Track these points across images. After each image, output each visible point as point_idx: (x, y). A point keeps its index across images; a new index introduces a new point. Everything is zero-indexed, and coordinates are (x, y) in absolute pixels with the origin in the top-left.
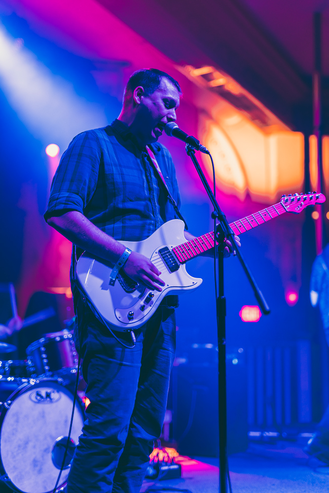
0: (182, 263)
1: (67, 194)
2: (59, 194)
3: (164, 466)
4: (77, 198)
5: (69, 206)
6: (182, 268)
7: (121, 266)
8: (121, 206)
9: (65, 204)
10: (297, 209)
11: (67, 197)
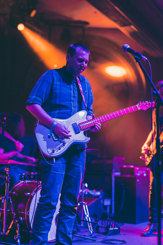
0: (82, 130)
1: (35, 97)
2: (32, 97)
3: (111, 228)
4: (39, 99)
5: (35, 102)
6: (82, 132)
7: (53, 129)
8: (58, 103)
9: (33, 101)
10: (145, 108)
11: (35, 98)
